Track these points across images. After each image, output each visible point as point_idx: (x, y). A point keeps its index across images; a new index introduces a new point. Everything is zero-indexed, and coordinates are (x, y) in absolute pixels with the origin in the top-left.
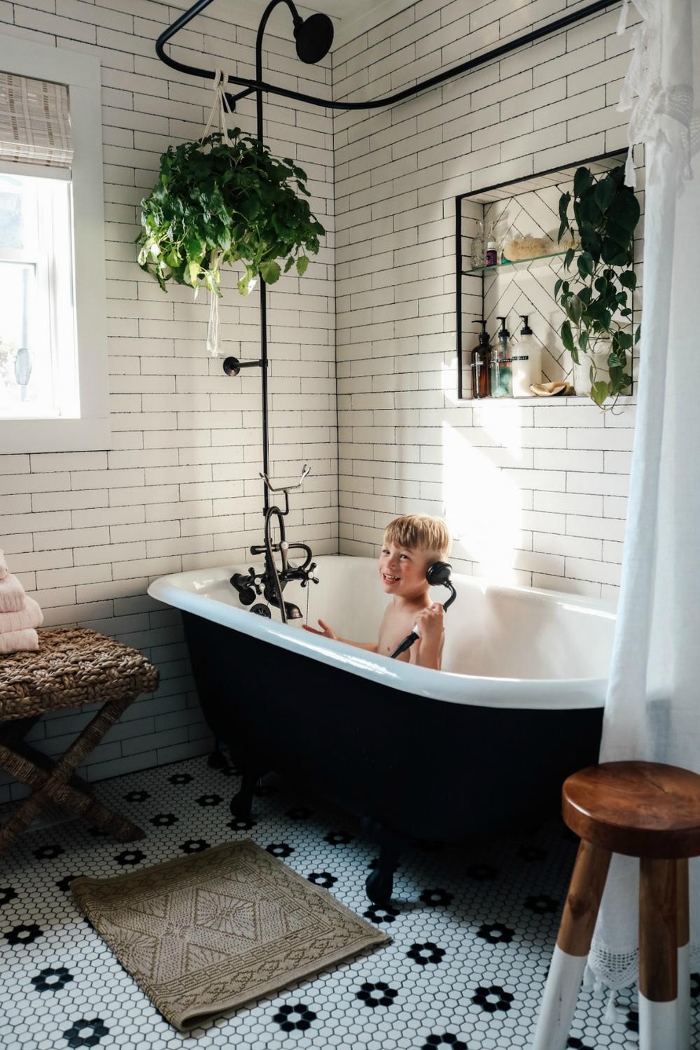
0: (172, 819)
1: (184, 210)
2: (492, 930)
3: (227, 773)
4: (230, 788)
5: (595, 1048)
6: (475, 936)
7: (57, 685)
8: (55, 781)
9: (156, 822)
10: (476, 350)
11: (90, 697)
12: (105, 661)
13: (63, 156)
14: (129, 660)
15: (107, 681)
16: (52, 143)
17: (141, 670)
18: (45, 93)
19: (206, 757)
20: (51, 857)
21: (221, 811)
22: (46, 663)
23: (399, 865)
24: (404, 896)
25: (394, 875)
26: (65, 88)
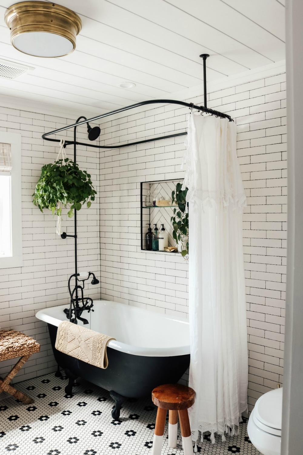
0: (44, 395)
1: (51, 190)
2: (151, 426)
3: (62, 378)
4: (64, 384)
5: (176, 454)
6: (146, 427)
7: (7, 351)
8: (5, 384)
9: (39, 396)
10: (147, 234)
11: (17, 355)
12: (22, 342)
13: (9, 168)
14: (30, 342)
15: (23, 349)
16: (5, 165)
17: (34, 345)
18: (3, 148)
19: (54, 373)
20: (4, 410)
21: (61, 392)
22: (2, 344)
23: (122, 407)
24: (124, 417)
25: (120, 410)
26: (9, 145)
